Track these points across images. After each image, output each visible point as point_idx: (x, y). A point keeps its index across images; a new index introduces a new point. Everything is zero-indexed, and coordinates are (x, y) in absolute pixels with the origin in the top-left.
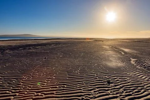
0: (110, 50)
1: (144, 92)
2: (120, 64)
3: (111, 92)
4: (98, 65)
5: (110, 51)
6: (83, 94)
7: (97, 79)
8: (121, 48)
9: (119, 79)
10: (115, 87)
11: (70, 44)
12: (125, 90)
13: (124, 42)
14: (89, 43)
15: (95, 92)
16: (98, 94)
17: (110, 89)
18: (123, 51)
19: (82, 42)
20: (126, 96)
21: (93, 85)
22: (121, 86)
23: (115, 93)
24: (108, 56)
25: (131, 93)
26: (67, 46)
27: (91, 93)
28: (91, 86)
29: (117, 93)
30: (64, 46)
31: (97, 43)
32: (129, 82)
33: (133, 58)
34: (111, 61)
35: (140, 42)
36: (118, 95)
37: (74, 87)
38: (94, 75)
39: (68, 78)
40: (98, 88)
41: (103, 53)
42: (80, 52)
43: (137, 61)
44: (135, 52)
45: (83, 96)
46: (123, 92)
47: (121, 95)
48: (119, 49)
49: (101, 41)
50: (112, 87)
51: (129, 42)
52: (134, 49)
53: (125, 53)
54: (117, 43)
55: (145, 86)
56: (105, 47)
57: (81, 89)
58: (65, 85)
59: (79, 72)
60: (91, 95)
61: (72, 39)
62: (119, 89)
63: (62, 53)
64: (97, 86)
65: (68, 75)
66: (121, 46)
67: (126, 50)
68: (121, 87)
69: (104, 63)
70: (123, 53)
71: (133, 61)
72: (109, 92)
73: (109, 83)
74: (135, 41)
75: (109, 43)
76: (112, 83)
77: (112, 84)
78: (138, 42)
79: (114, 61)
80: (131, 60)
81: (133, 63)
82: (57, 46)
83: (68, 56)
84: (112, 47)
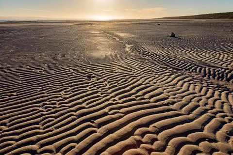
0: (99, 36)
1: (131, 80)
2: (109, 53)
3: (90, 88)
4: (78, 57)
5: (100, 38)
6: (45, 98)
7: (73, 75)
8: (116, 33)
9: (104, 71)
10: (97, 81)
11: (33, 30)
12: (109, 82)
13: (122, 24)
14: (68, 28)
15: (66, 92)
16: (70, 93)
17: (89, 84)
18: (118, 37)
19: (55, 27)
20: (110, 88)
21: (65, 85)
22: (105, 78)
23: (95, 88)
24: (95, 44)
25: (116, 84)
26: (26, 34)
27: (60, 94)
28: (62, 85)
29: (98, 88)
31: (83, 27)
32: (116, 73)
33: (129, 44)
34: (98, 50)
35: (142, 24)
36: (99, 90)
37: (32, 92)
38: (70, 71)
39: (21, 82)
41: (88, 40)
42: (49, 42)
43: (132, 47)
45: (45, 101)
46: (106, 85)
47: (102, 89)
48: (113, 34)
49: (89, 24)
50: (93, 82)
51: (128, 25)
52: (133, 33)
53: (121, 38)
54: (112, 27)
55: (135, 74)
56: (93, 32)
57: (44, 93)
58: (14, 92)
59: (43, 71)
60: (59, 97)
61: (37, 22)
62: (102, 82)
63: (14, 45)
64: (70, 85)
65: (21, 77)
66: (118, 30)
67: (122, 35)
68: (105, 80)
69: (87, 53)
70: (117, 39)
71: (129, 48)
72: (88, 88)
73: (90, 77)
75: (102, 27)
76: (94, 77)
77: (94, 79)
78: (139, 24)
79: (102, 49)
80: (126, 47)
81: (127, 49)
82: (4, 35)
83: (25, 49)
84: (105, 31)
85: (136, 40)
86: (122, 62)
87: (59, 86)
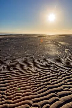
2: (58, 53)
3: (51, 72)
5: (51, 44)
6: (31, 75)
7: (41, 64)
9: (57, 64)
10: (54, 69)
11: (21, 39)
12: (60, 70)
13: (60, 37)
14: (35, 39)
15: (40, 73)
16: (42, 74)
17: (50, 70)
18: (60, 44)
19: (30, 37)
20: (61, 74)
21: (39, 69)
22: (58, 68)
23: (54, 73)
24: (49, 47)
25: (64, 72)
26: (18, 41)
29: (55, 73)
30: (16, 40)
31: (42, 38)
32: (63, 65)
33: (66, 49)
34: (51, 51)
36: (56, 74)
37: (25, 71)
39: (20, 65)
40: (42, 70)
41: (46, 45)
42: (29, 45)
43: (69, 50)
44: (68, 44)
45: (31, 76)
46: (59, 72)
48: (57, 42)
49: (44, 36)
51: (64, 37)
53: (62, 45)
54: (56, 38)
56: (47, 41)
57: (30, 72)
58: (18, 70)
59: (28, 60)
60: (37, 75)
61: (22, 35)
62: (57, 70)
63: (15, 46)
64: (41, 69)
65: (19, 63)
66: (59, 40)
67: (62, 43)
68: (58, 69)
69: (46, 52)
70: (60, 45)
71: (66, 51)
72: (50, 72)
73: (50, 66)
74: (68, 37)
75: (50, 38)
76: (52, 66)
78: (70, 37)
79: (53, 51)
80: (65, 50)
81: (66, 52)
82: (10, 41)
83: (19, 48)
84: (53, 41)
85: (70, 46)
86: (65, 59)
87: (36, 69)
